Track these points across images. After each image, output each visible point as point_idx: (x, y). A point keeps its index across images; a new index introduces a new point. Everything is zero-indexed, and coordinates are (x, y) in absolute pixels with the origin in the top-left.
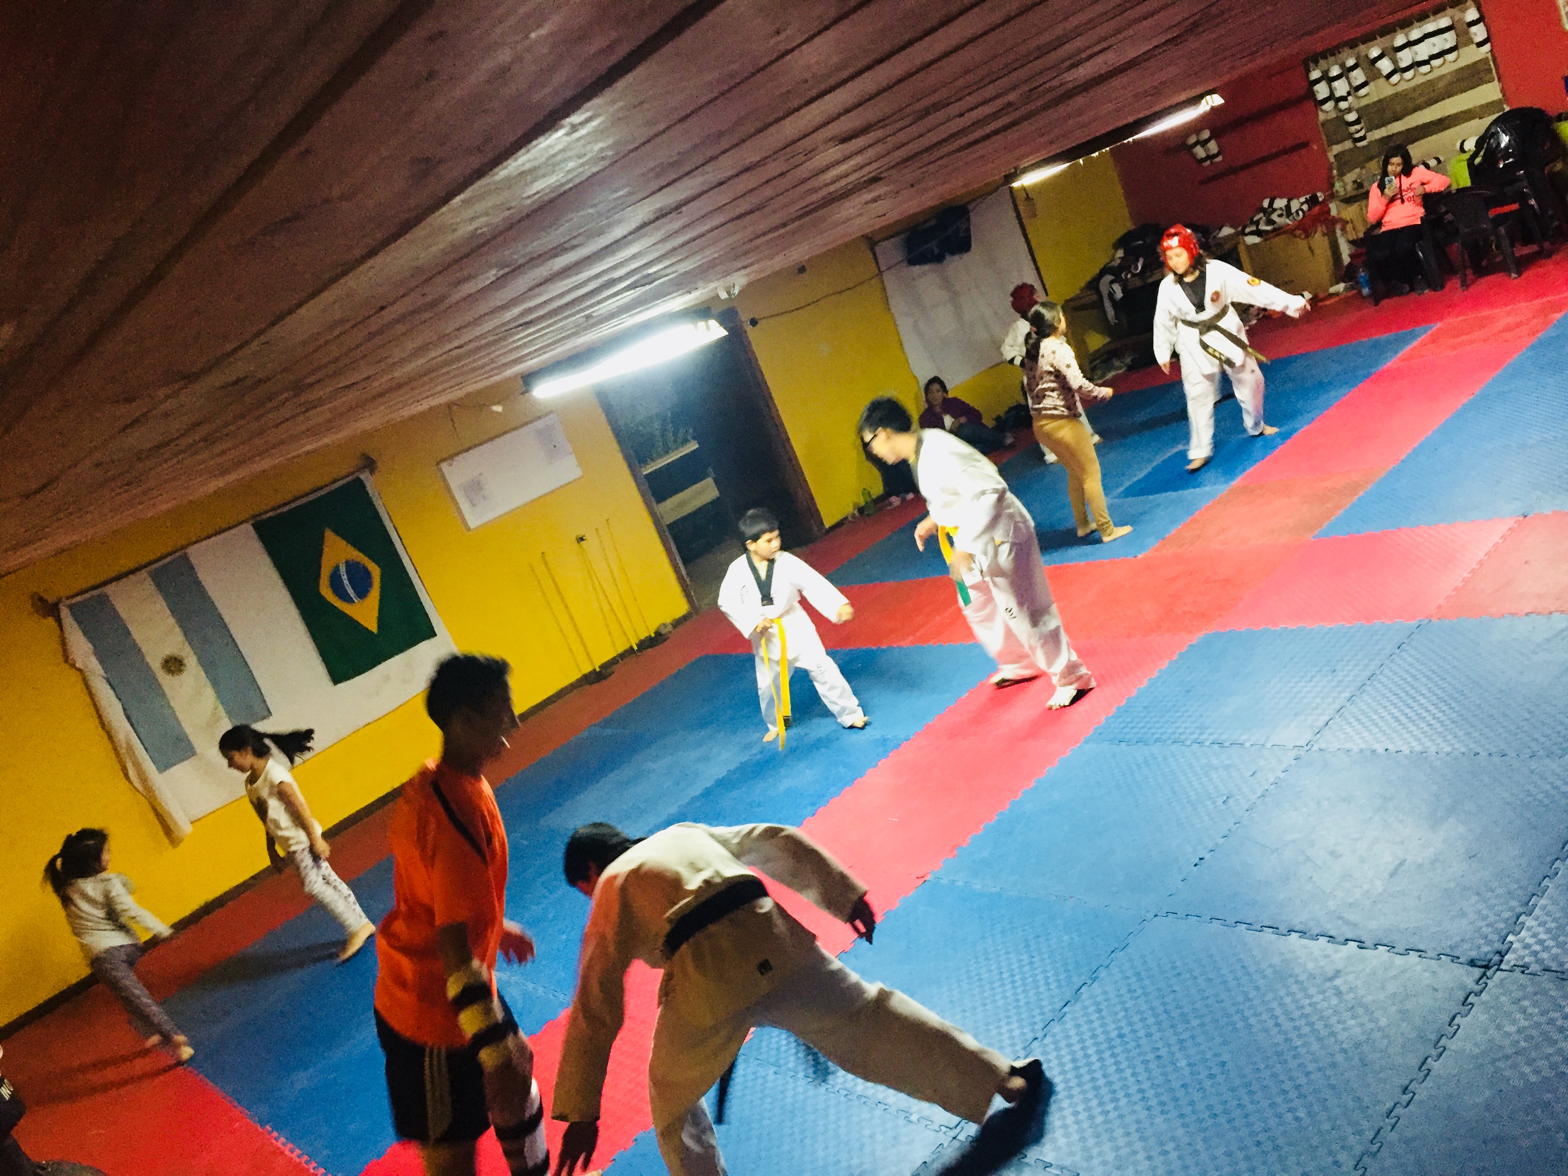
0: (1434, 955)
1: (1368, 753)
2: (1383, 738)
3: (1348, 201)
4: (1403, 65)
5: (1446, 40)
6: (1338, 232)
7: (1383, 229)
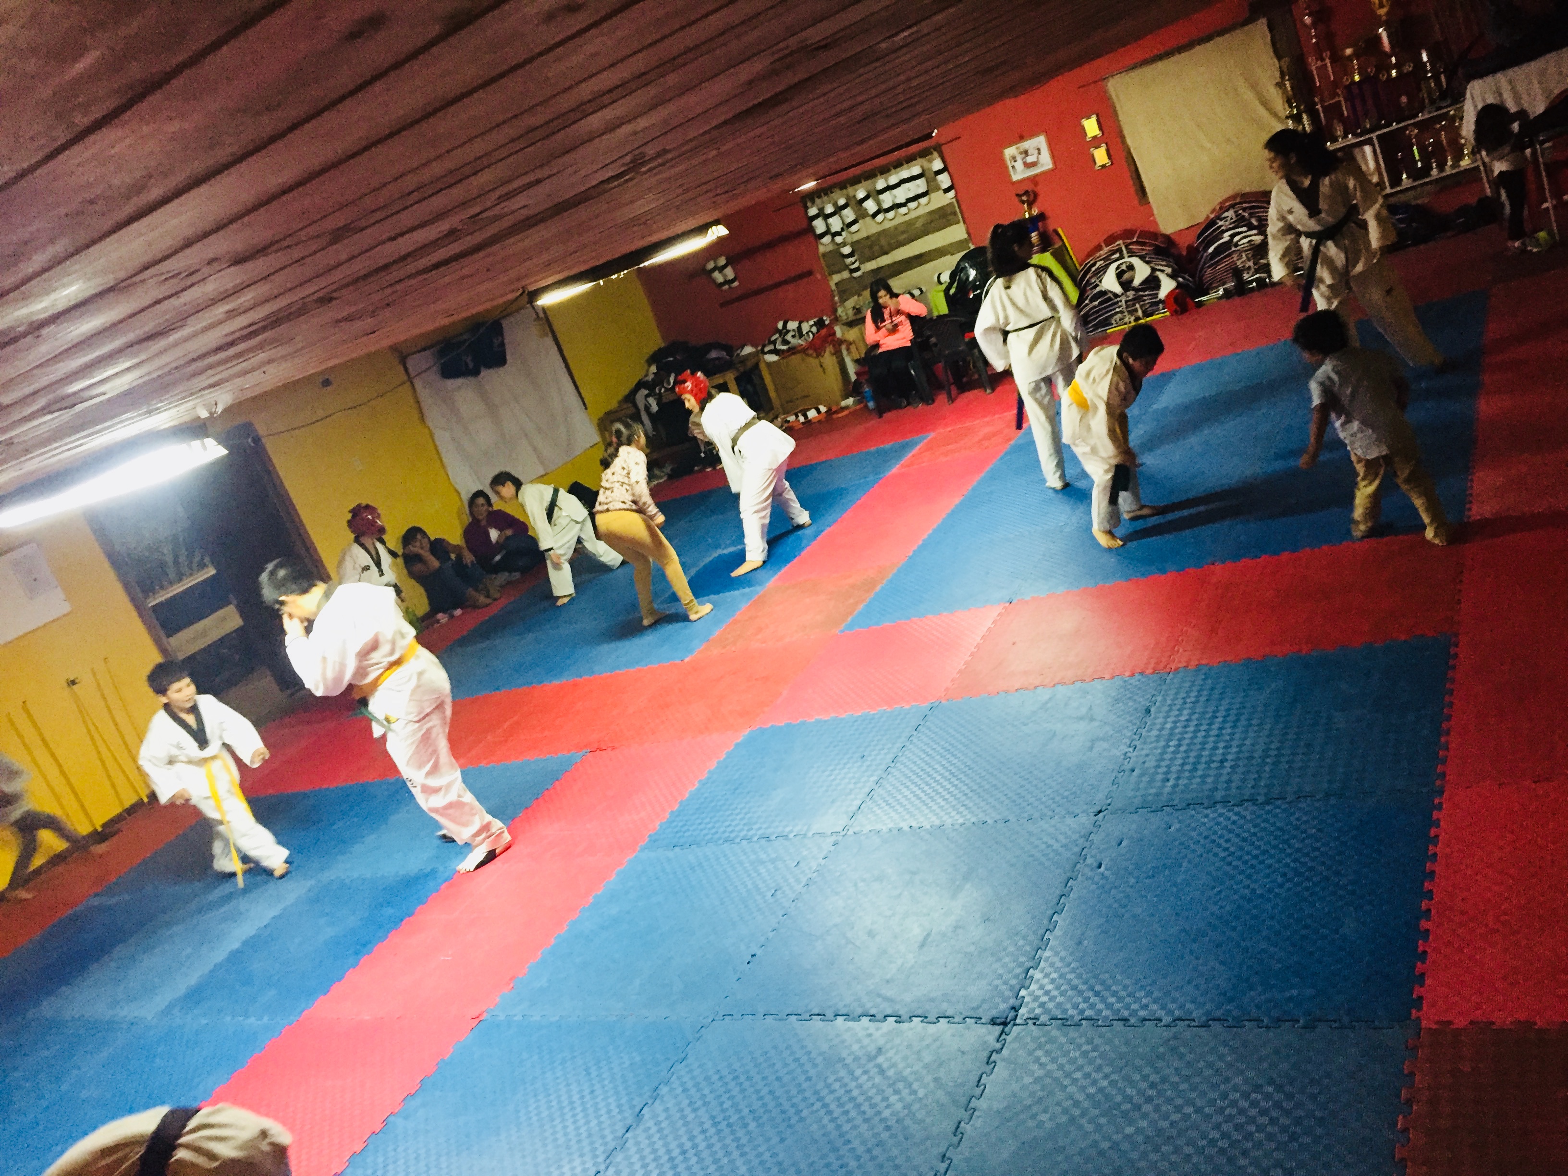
0: (961, 1020)
1: (895, 832)
2: (907, 817)
3: (851, 324)
4: (886, 206)
5: (918, 186)
6: (845, 352)
7: (880, 350)
